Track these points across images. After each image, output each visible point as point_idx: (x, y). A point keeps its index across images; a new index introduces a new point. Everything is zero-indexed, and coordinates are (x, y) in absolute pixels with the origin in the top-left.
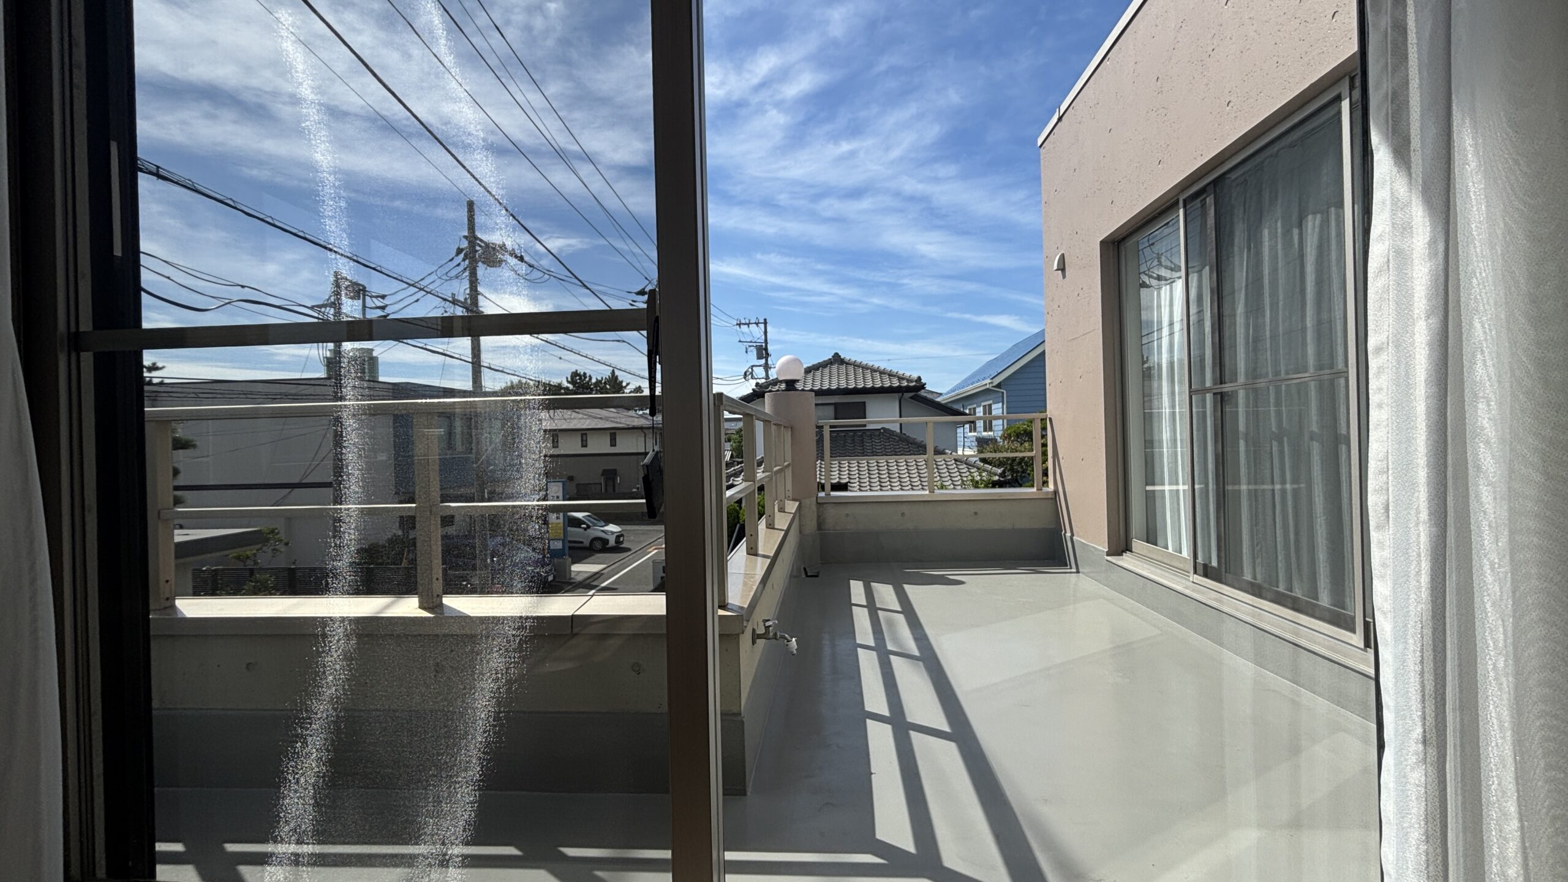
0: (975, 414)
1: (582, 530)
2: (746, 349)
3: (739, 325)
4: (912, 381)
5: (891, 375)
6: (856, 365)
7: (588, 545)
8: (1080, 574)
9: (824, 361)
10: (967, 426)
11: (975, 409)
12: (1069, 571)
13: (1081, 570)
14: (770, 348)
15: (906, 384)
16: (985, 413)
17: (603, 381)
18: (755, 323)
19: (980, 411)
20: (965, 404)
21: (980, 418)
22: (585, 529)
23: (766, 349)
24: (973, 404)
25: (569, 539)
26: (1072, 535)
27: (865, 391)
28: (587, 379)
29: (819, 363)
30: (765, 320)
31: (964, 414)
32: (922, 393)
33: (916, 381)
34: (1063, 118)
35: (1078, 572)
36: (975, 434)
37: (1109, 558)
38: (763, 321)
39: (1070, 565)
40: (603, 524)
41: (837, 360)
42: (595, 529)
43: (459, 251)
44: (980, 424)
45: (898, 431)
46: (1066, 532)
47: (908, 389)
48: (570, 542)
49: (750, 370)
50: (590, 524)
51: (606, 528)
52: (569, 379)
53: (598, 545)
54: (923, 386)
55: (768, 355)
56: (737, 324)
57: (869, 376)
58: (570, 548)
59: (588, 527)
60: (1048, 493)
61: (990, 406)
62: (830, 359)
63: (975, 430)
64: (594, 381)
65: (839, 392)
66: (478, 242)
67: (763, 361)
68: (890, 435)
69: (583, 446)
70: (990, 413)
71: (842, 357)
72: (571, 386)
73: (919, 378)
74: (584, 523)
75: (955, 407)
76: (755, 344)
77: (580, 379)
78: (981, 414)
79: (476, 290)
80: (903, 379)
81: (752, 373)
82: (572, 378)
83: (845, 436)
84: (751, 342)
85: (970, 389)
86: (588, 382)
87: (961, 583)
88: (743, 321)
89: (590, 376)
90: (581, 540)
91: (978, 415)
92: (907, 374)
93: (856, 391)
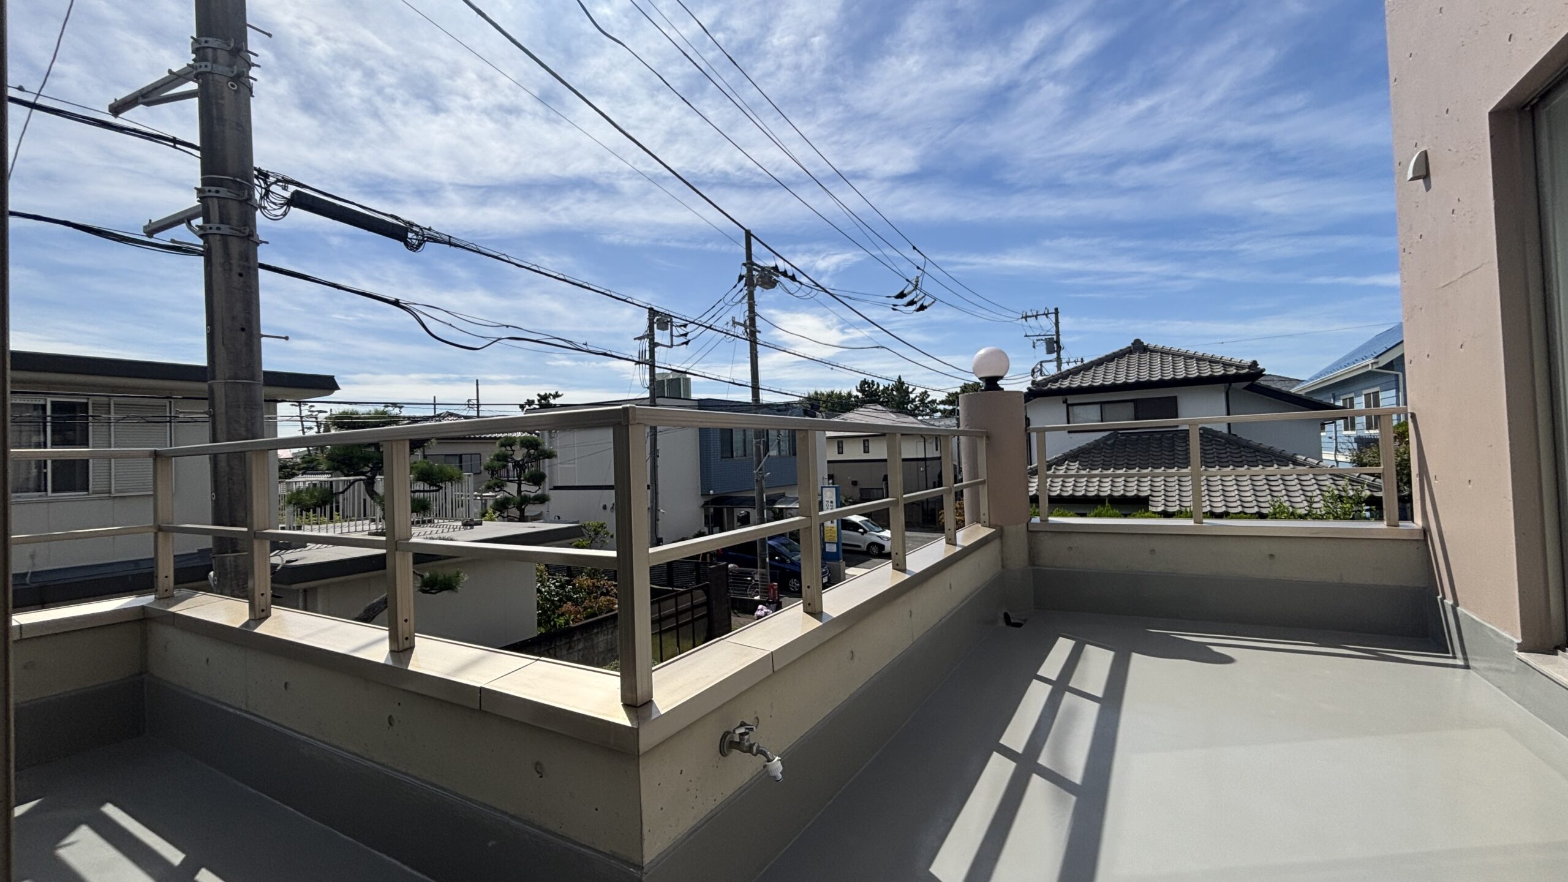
0: (1352, 406)
1: (859, 534)
2: (1034, 343)
3: (1026, 318)
4: (1243, 368)
5: (1212, 361)
6: (1164, 353)
7: (865, 549)
8: (1471, 671)
9: (1121, 350)
10: (1341, 422)
11: (1352, 399)
12: (1450, 661)
13: (1471, 663)
14: (1062, 340)
15: (1235, 371)
16: (1368, 405)
17: (890, 388)
18: (1044, 314)
19: (1360, 403)
20: (1337, 393)
21: (1360, 413)
22: (862, 534)
23: (1058, 342)
24: (1350, 393)
25: (843, 542)
26: (1456, 604)
27: (1175, 383)
28: (875, 387)
29: (1114, 353)
30: (1056, 309)
31: (1333, 407)
32: (1262, 381)
33: (1249, 367)
35: (1467, 667)
36: (1354, 433)
37: (1523, 656)
38: (1054, 311)
39: (1454, 653)
40: (881, 529)
41: (1138, 347)
42: (872, 534)
43: (741, 278)
44: (1361, 421)
45: (1225, 431)
46: (1444, 597)
47: (1237, 378)
48: (844, 544)
49: (1039, 366)
50: (867, 529)
51: (883, 534)
52: (859, 388)
53: (875, 550)
54: (1260, 373)
55: (1059, 347)
56: (1023, 318)
57: (1181, 365)
58: (845, 551)
59: (865, 532)
60: (1412, 531)
61: (1376, 394)
62: (1129, 347)
63: (1353, 428)
64: (881, 388)
65: (1139, 385)
66: (754, 267)
67: (1055, 355)
68: (1213, 436)
69: (865, 452)
70: (1377, 404)
71: (1145, 344)
72: (860, 395)
73: (1255, 363)
74: (862, 528)
75: (1317, 398)
76: (1044, 338)
77: (869, 387)
78: (1363, 407)
79: (754, 312)
80: (1231, 365)
81: (1041, 370)
82: (861, 387)
83: (1149, 439)
84: (1039, 335)
85: (1342, 374)
86: (876, 390)
87: (1228, 660)
88: (1029, 314)
89: (878, 384)
90: (860, 544)
91: (1357, 407)
92: (1237, 359)
93: (1162, 384)
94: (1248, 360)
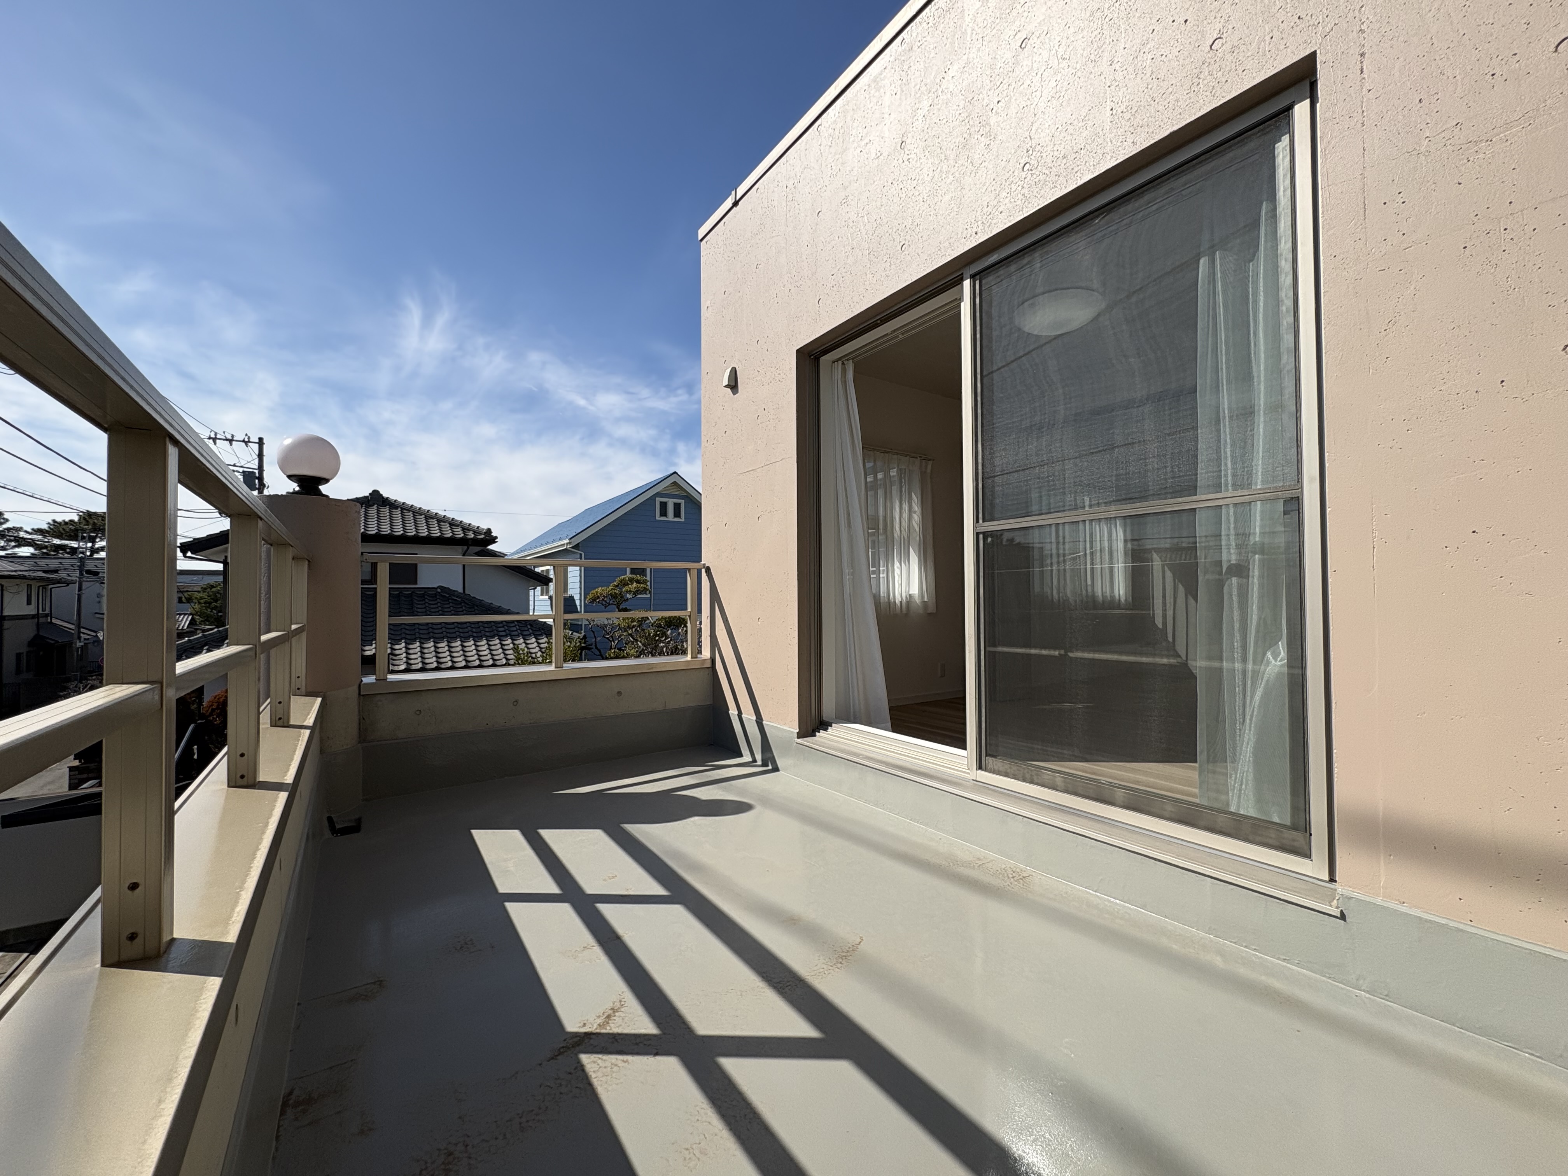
3: (215, 439)
4: (479, 533)
5: (452, 523)
6: (404, 508)
10: (539, 588)
15: (473, 536)
18: (244, 441)
23: (261, 478)
26: (740, 712)
27: (417, 540)
30: (261, 439)
32: (492, 548)
33: (485, 533)
34: (740, 203)
37: (800, 741)
38: (257, 441)
41: (377, 499)
45: (461, 590)
46: (729, 710)
47: (475, 542)
54: (493, 540)
57: (422, 522)
60: (703, 661)
62: (367, 497)
63: (547, 593)
65: (379, 538)
68: (450, 595)
71: (384, 497)
73: (489, 530)
76: (241, 469)
80: (469, 530)
84: (234, 465)
88: (221, 436)
92: (474, 524)
93: (404, 540)
94: (484, 526)
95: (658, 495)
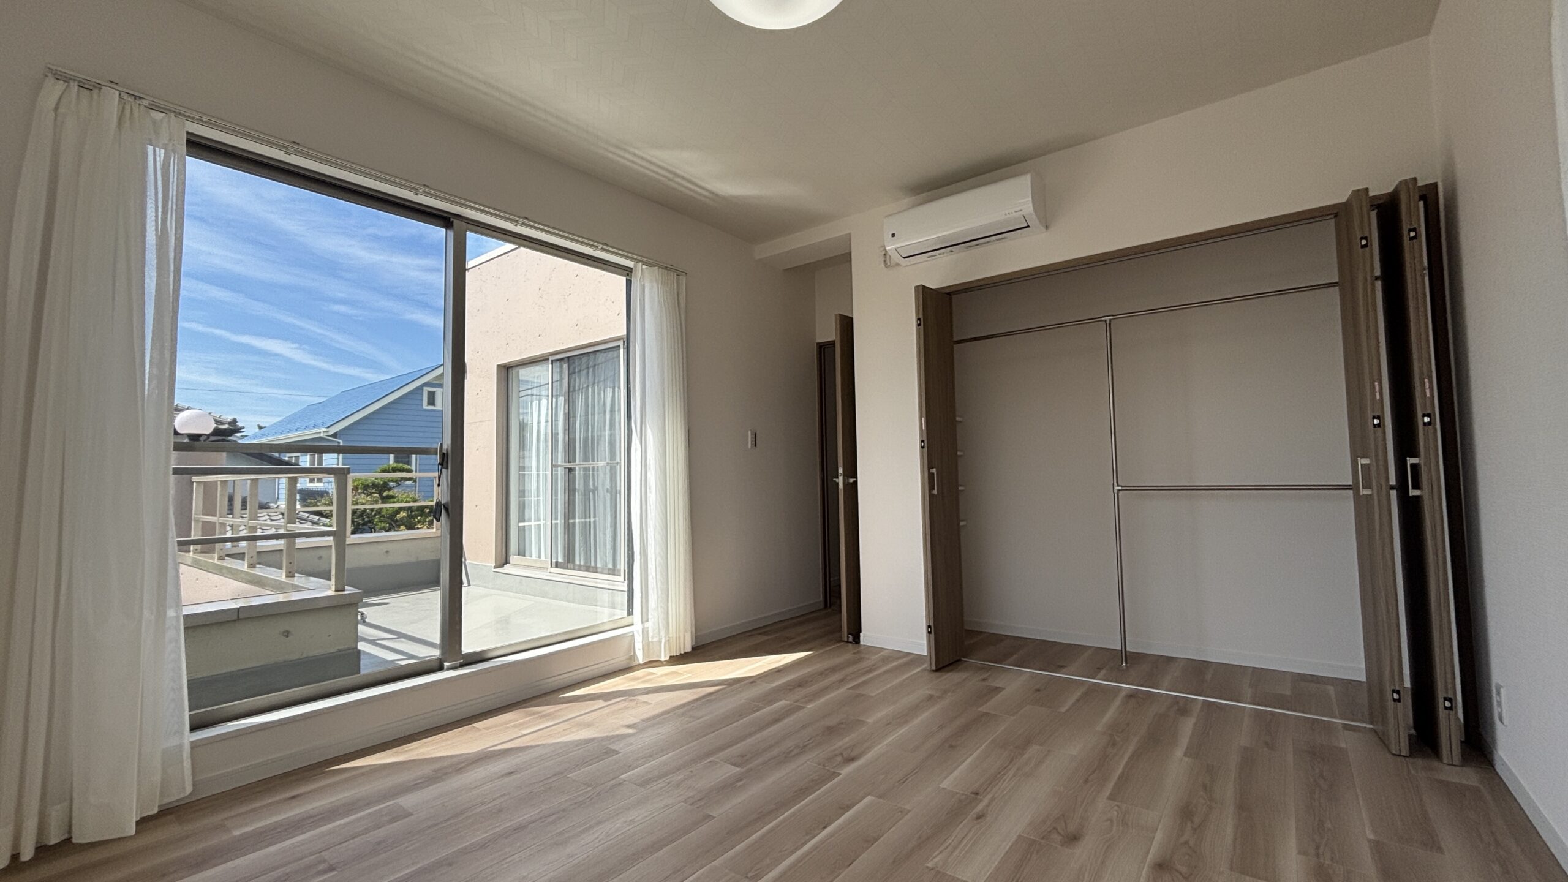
4: (222, 423)
32: (238, 437)
33: (229, 423)
37: (496, 569)
54: (238, 430)
73: (234, 421)
85: (293, 436)
94: (229, 418)
95: (426, 384)
